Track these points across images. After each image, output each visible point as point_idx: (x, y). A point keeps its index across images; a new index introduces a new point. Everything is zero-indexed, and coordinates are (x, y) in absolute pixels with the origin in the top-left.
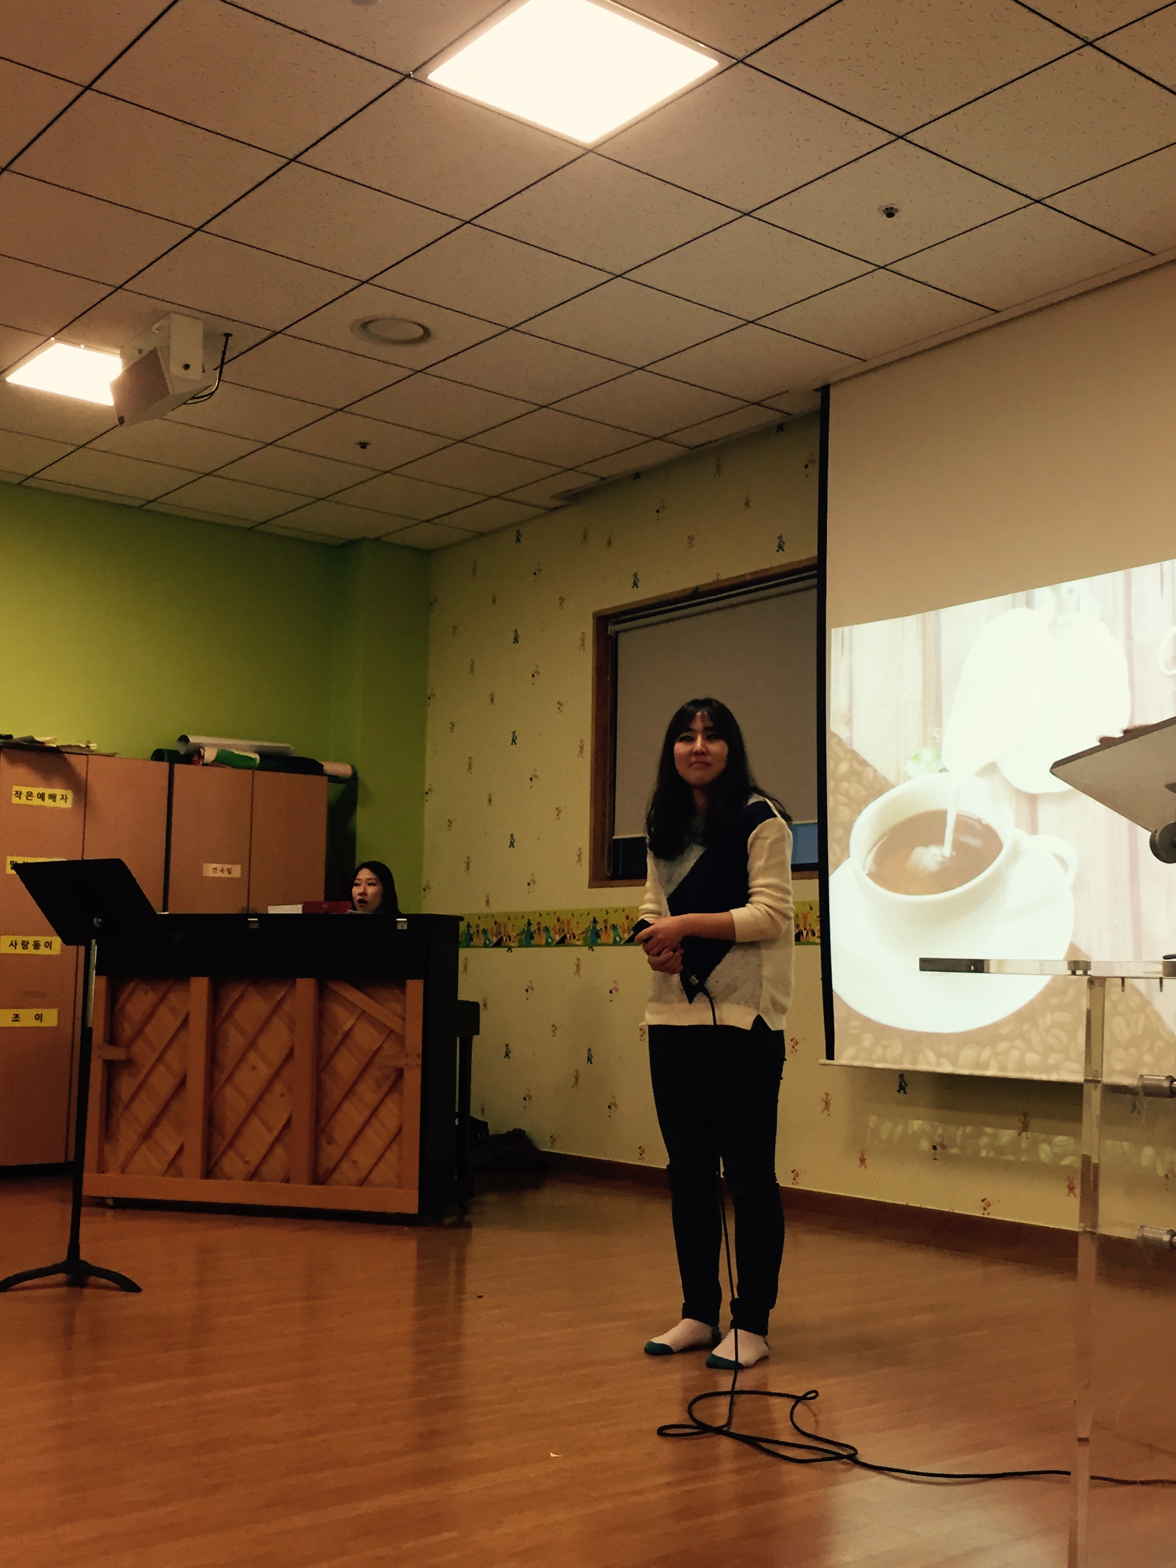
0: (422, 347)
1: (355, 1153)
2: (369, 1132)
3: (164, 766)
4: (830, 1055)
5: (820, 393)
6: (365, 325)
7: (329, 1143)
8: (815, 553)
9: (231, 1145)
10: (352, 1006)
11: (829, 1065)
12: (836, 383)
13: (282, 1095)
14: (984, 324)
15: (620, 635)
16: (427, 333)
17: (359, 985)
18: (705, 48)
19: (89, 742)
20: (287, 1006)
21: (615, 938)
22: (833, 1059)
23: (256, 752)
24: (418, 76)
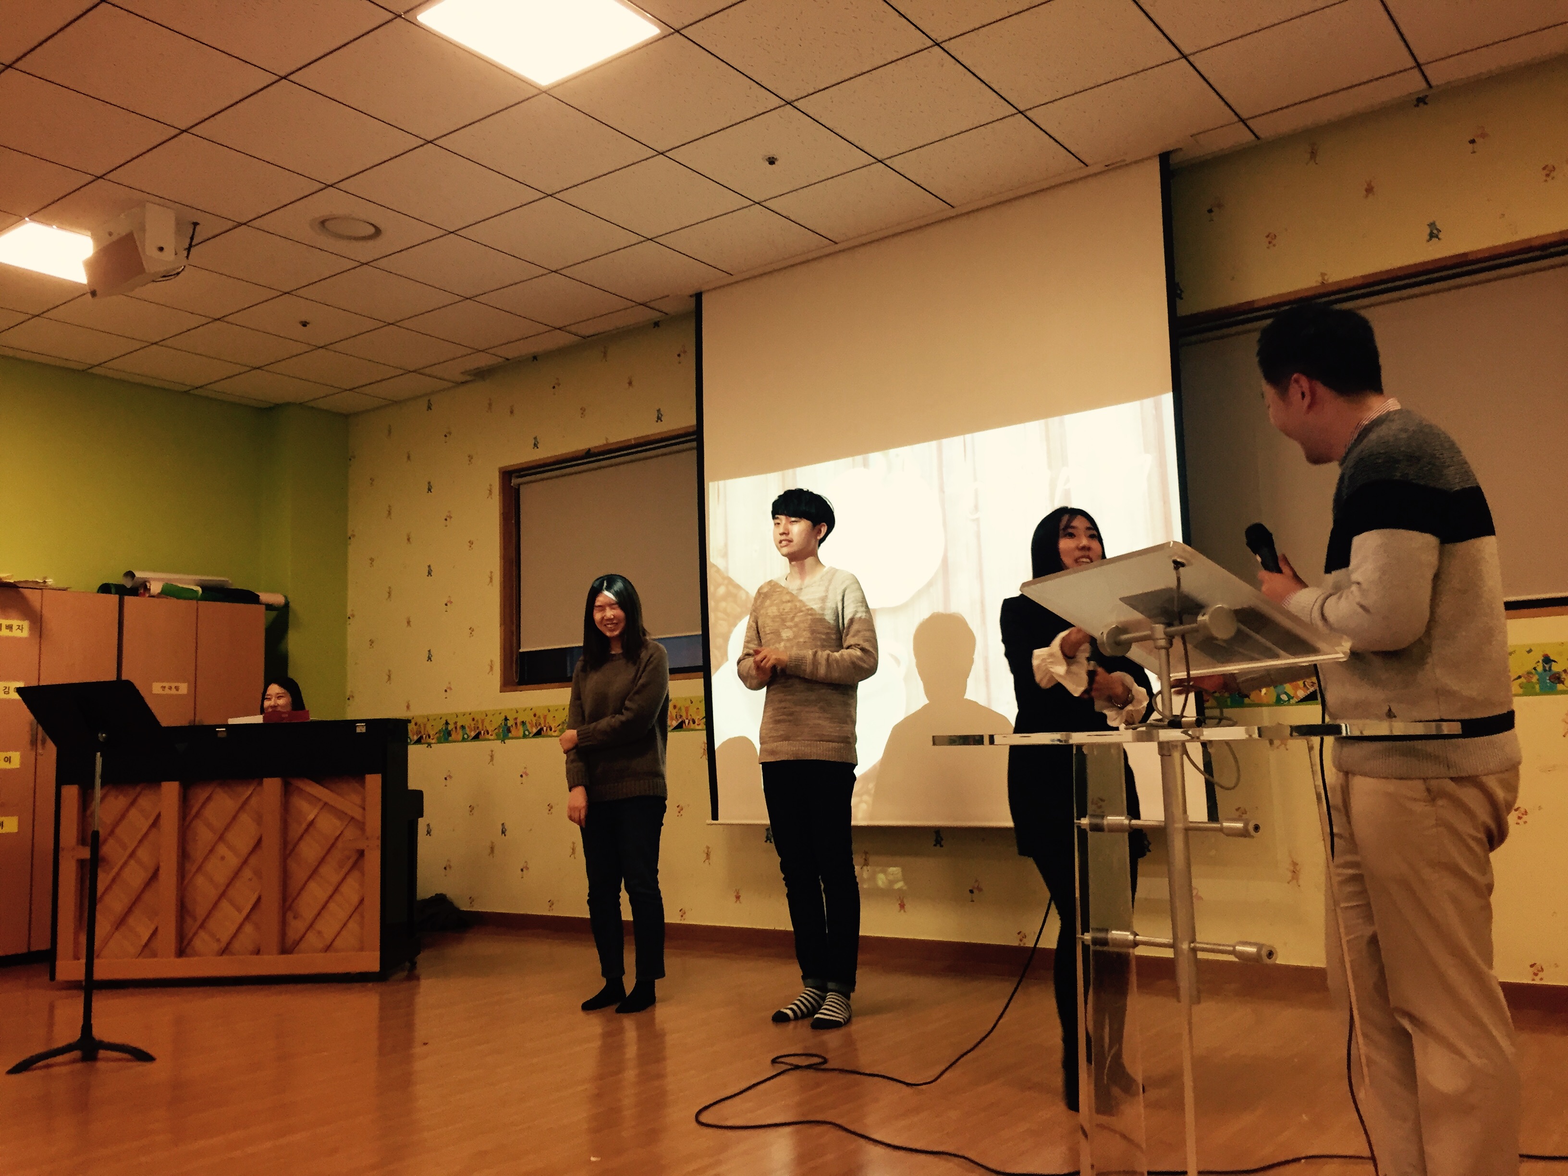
0: (371, 243)
1: (318, 926)
2: (332, 906)
3: (114, 598)
4: (715, 816)
5: (694, 299)
6: (323, 223)
7: (295, 918)
8: (694, 422)
9: (202, 926)
10: (314, 800)
11: (716, 824)
12: (708, 291)
13: (250, 880)
14: (827, 251)
15: (521, 486)
16: (378, 231)
17: (319, 780)
18: (650, 18)
19: (45, 578)
20: (254, 801)
21: (524, 732)
22: (717, 819)
23: (198, 585)
24: (408, 16)
